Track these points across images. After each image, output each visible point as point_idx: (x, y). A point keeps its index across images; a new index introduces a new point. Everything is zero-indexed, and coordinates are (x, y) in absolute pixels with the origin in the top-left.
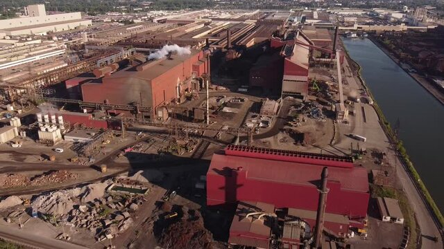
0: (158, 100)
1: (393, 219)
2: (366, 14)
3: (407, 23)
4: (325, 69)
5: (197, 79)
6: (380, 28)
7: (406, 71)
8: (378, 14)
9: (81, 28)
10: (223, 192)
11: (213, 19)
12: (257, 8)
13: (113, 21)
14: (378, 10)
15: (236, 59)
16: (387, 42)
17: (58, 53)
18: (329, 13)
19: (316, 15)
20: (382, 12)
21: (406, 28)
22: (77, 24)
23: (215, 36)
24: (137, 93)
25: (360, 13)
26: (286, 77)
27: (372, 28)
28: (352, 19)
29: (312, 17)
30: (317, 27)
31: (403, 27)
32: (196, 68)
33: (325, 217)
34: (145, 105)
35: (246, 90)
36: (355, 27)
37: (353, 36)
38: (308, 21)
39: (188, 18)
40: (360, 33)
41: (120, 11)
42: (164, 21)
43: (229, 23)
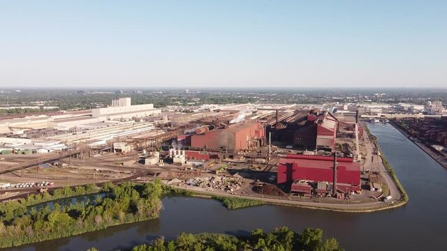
0: (238, 147)
1: (376, 189)
2: (393, 107)
3: (424, 113)
4: (349, 139)
5: (257, 139)
6: (400, 116)
7: (413, 141)
8: (403, 108)
9: (154, 116)
10: (285, 175)
11: (258, 109)
12: (294, 103)
13: (176, 111)
14: (403, 105)
15: (283, 129)
16: (404, 125)
17: (151, 128)
18: (359, 106)
19: (346, 107)
20: (406, 106)
21: (423, 116)
22: (151, 113)
23: (264, 119)
24: (226, 141)
25: (387, 106)
26: (318, 137)
27: (393, 116)
28: (378, 110)
29: (342, 109)
30: (346, 115)
31: (421, 116)
32: (257, 132)
33: (336, 184)
34: (231, 148)
35: (291, 147)
36: (379, 116)
37: (376, 121)
38: (338, 111)
39: (237, 109)
40: (382, 120)
41: (177, 104)
42: (218, 111)
43: (272, 111)
